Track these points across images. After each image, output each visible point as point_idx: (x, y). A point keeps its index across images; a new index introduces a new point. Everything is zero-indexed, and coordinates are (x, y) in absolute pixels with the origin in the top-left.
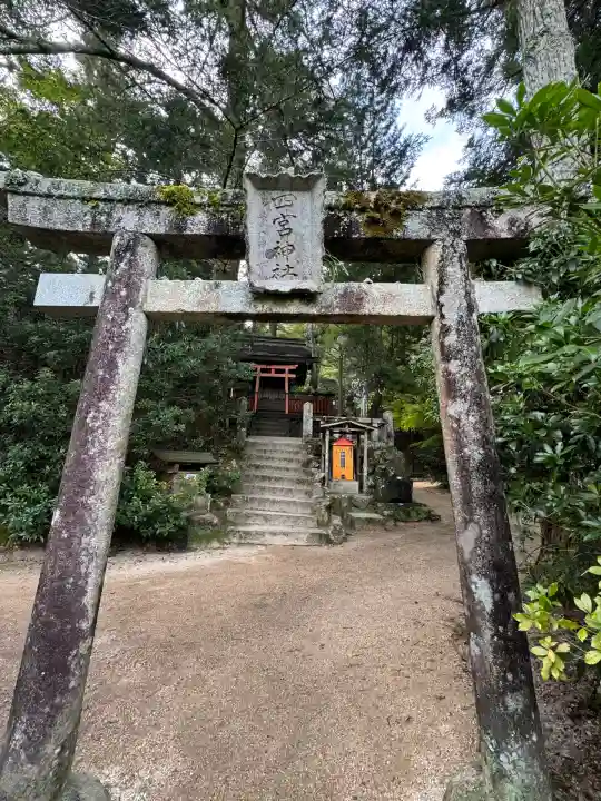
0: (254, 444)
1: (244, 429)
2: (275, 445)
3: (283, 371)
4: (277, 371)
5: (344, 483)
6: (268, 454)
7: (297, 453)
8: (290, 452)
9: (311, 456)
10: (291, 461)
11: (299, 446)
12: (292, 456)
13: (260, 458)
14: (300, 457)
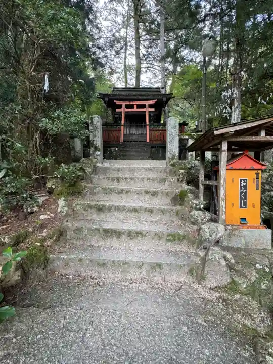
0: (105, 170)
1: (98, 153)
2: (132, 171)
3: (143, 106)
4: (139, 106)
5: (245, 231)
6: (122, 185)
7: (164, 180)
8: (153, 180)
9: (186, 187)
10: (155, 194)
11: (164, 171)
12: (156, 187)
13: (107, 191)
14: (166, 187)
